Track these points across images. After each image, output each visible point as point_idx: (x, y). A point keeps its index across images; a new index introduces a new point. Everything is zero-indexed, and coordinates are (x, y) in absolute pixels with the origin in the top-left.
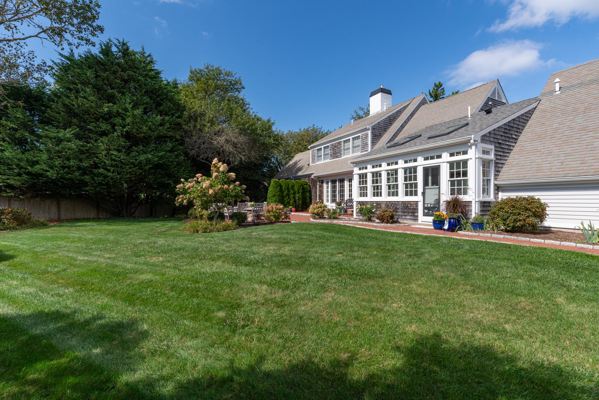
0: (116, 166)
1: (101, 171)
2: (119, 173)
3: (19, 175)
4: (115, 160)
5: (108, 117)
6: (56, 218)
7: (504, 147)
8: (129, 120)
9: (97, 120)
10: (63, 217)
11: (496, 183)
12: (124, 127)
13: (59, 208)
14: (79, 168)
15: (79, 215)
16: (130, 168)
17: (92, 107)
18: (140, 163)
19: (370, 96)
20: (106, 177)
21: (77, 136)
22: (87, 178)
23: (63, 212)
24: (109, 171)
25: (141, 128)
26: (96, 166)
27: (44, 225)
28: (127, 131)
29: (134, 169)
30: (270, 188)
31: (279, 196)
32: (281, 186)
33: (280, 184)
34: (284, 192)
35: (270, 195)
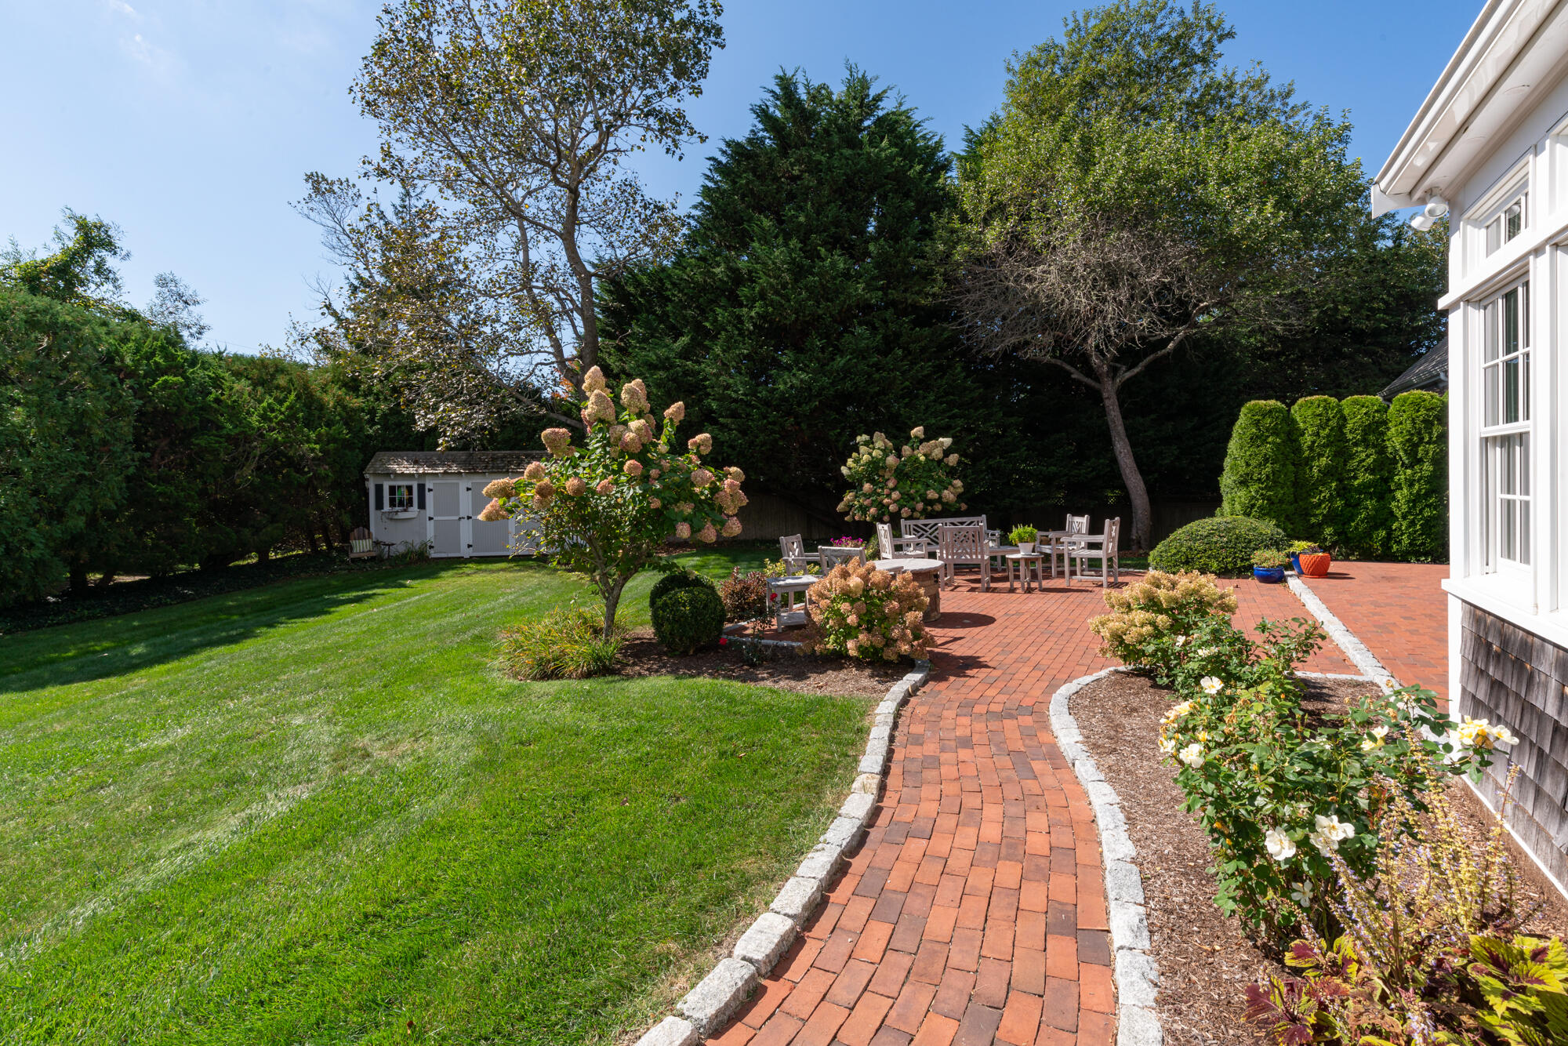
30: (1233, 446)
31: (1273, 481)
32: (1290, 432)
33: (1289, 420)
34: (1308, 461)
35: (1227, 480)
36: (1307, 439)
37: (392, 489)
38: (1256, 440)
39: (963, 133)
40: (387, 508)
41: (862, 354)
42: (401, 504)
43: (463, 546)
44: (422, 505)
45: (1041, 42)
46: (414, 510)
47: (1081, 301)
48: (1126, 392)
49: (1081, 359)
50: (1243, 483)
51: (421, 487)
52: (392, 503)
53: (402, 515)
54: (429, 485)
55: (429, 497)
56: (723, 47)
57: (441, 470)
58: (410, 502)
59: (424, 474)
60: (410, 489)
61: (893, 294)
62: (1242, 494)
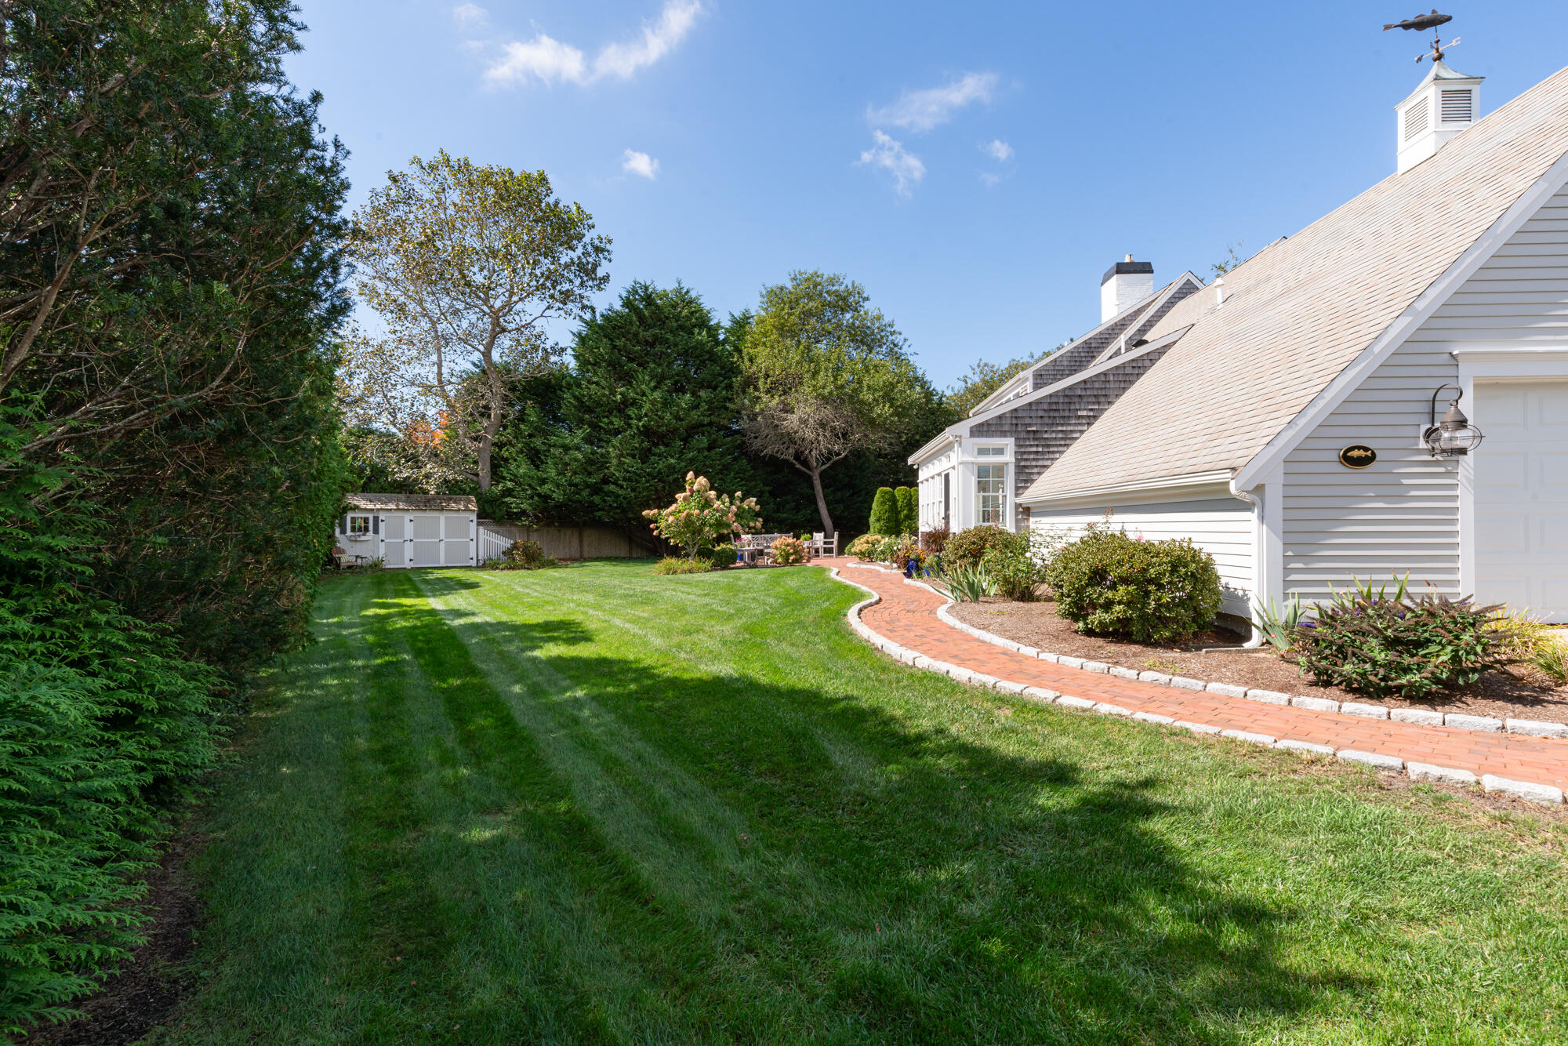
0: (629, 480)
1: (612, 487)
2: (633, 490)
3: (532, 497)
4: (628, 472)
5: (622, 408)
6: (578, 556)
7: (1046, 436)
8: (647, 406)
9: (610, 412)
10: (586, 555)
11: (1019, 500)
12: (640, 420)
13: (581, 541)
14: (588, 486)
15: (606, 552)
16: (647, 482)
17: (604, 395)
18: (659, 473)
19: (1102, 284)
20: (618, 496)
21: (588, 440)
22: (596, 499)
23: (586, 548)
24: (622, 487)
25: (663, 419)
26: (606, 481)
27: (552, 564)
28: (643, 426)
29: (652, 482)
30: (874, 505)
31: (889, 520)
32: (894, 500)
33: (893, 496)
34: (900, 512)
35: (872, 519)
36: (900, 504)
37: (353, 520)
38: (883, 503)
39: (729, 317)
40: (349, 533)
41: (699, 451)
42: (360, 530)
43: (407, 560)
44: (376, 531)
45: (780, 284)
46: (370, 535)
47: (809, 435)
48: (822, 475)
49: (805, 463)
50: (878, 520)
51: (376, 519)
52: (353, 529)
53: (363, 538)
54: (382, 516)
55: (382, 526)
56: (610, 261)
57: (392, 506)
58: (366, 529)
59: (378, 510)
60: (366, 520)
61: (714, 418)
62: (878, 525)
